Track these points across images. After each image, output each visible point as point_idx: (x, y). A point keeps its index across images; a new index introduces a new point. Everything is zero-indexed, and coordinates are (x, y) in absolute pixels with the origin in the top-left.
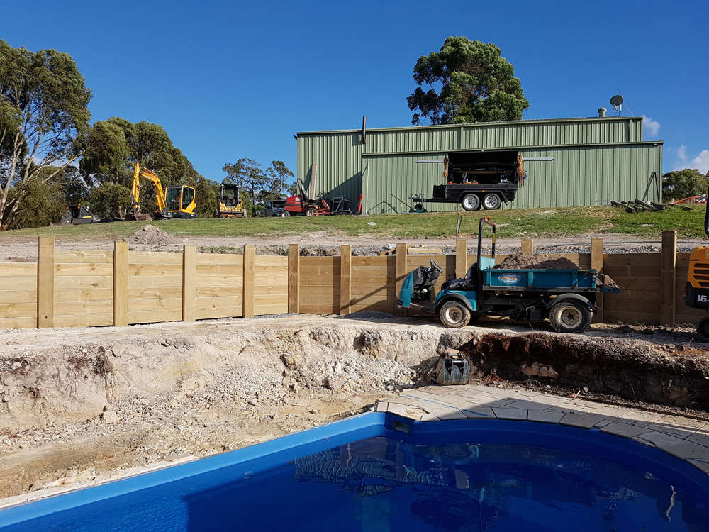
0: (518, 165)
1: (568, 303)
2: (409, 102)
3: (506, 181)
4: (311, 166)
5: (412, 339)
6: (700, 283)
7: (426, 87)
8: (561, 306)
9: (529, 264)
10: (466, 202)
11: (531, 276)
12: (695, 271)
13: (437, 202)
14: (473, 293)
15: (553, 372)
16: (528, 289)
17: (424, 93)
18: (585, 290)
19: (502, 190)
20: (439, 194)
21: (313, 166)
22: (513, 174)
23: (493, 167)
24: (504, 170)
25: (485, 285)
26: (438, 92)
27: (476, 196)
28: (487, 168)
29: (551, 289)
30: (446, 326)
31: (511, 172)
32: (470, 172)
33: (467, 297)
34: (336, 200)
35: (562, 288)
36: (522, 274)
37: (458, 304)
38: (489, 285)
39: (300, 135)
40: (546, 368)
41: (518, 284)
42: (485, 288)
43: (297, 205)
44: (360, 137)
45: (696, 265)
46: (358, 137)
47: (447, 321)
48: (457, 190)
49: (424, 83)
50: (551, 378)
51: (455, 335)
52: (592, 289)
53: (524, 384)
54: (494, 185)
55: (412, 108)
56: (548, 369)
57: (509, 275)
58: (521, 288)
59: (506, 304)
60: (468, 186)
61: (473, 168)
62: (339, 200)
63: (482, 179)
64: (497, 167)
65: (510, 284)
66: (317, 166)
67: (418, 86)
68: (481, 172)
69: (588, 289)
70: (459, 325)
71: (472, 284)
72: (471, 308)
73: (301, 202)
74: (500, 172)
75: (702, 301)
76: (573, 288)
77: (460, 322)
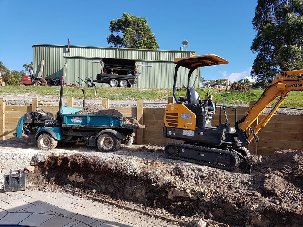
0: (135, 67)
1: (106, 135)
2: (108, 40)
3: (130, 74)
4: (41, 62)
5: (13, 158)
6: (168, 124)
7: (115, 34)
8: (103, 137)
9: (91, 112)
10: (111, 83)
11: (89, 119)
12: (167, 117)
13: (98, 82)
14: (58, 128)
15: (82, 179)
16: (87, 126)
17: (114, 37)
18: (116, 127)
19: (128, 78)
20: (99, 78)
21: (42, 62)
22: (133, 72)
23: (125, 67)
24: (129, 69)
25: (63, 124)
26: (121, 37)
27: (116, 80)
28: (123, 67)
29: (99, 126)
30: (40, 149)
31: (133, 70)
32: (114, 69)
33: (54, 131)
34: (54, 79)
35: (105, 126)
36: (84, 117)
37: (48, 136)
38: (65, 124)
39: (35, 46)
40: (79, 177)
41: (82, 123)
42: (63, 126)
43: (29, 81)
44: (67, 49)
45: (167, 114)
46: (66, 48)
47: (41, 146)
48: (107, 77)
49: (114, 32)
50: (82, 183)
51: (41, 155)
52: (120, 127)
53: (64, 187)
54: (125, 76)
55: (109, 43)
56: (80, 177)
57: (77, 118)
58: (83, 126)
59: (78, 135)
60: (113, 75)
61: (116, 67)
62: (55, 79)
63: (120, 73)
64: (127, 67)
65: (78, 123)
66: (44, 61)
67: (112, 33)
68: (120, 69)
69: (117, 127)
70: (48, 148)
71: (58, 123)
72: (56, 138)
73: (31, 79)
74: (128, 70)
75: (169, 134)
76: (110, 126)
77: (49, 147)
